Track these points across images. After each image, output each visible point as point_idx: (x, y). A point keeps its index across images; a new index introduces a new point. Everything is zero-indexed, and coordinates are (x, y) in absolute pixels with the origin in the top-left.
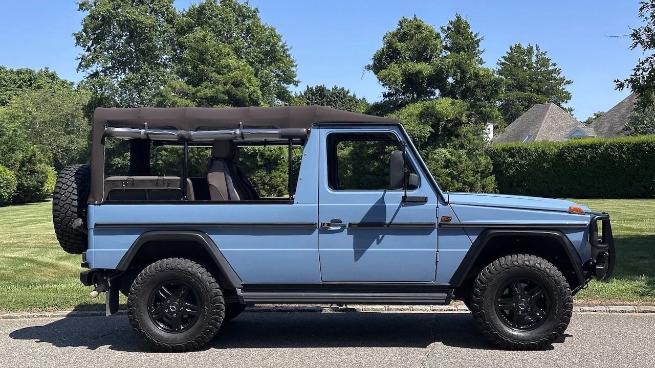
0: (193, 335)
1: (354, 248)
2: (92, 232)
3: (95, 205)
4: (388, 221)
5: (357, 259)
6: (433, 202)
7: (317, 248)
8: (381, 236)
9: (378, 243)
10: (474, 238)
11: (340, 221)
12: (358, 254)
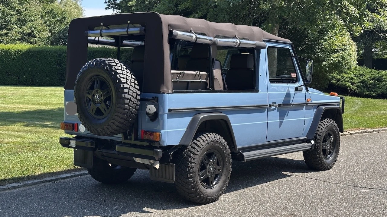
0: (222, 188)
1: (279, 120)
2: (166, 116)
3: (169, 93)
4: (291, 103)
5: (280, 127)
6: (304, 92)
7: (266, 121)
8: (288, 111)
9: (287, 116)
10: (315, 110)
11: (275, 103)
12: (281, 123)
